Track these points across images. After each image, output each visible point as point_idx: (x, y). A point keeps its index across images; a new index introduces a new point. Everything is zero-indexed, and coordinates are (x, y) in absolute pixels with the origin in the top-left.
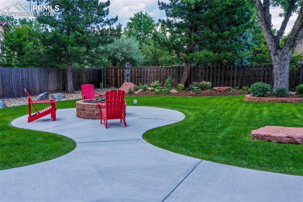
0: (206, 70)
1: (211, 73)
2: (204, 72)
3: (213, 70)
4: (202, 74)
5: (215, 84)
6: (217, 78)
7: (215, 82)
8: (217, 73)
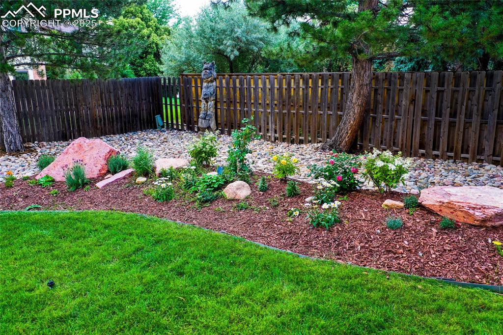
0: (428, 85)
1: (447, 96)
2: (421, 96)
3: (457, 85)
4: (413, 101)
5: (461, 138)
6: (469, 115)
7: (462, 130)
8: (469, 99)
